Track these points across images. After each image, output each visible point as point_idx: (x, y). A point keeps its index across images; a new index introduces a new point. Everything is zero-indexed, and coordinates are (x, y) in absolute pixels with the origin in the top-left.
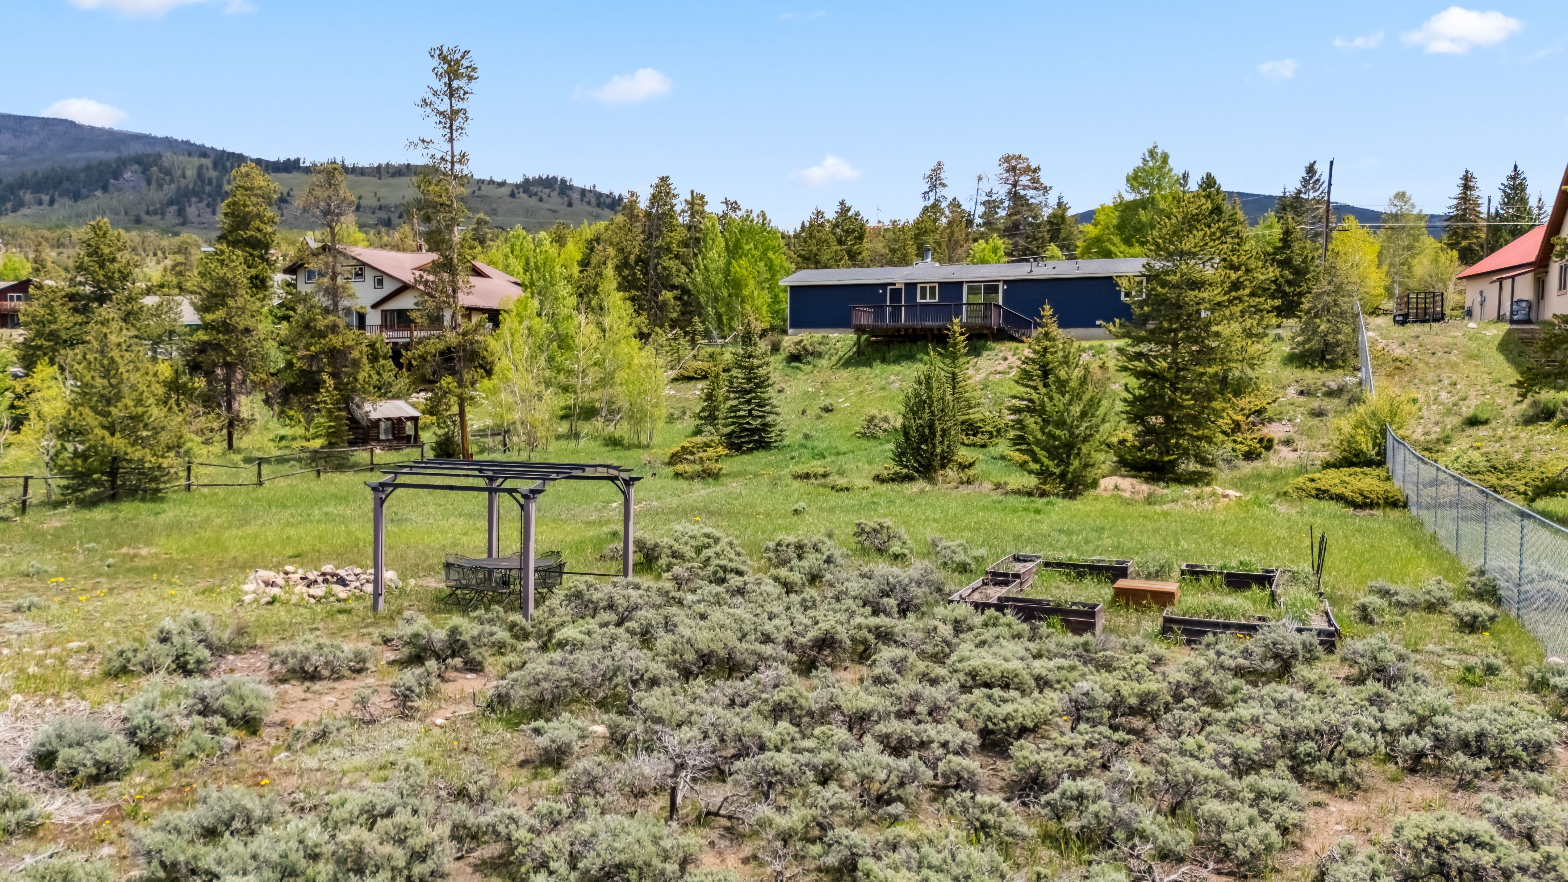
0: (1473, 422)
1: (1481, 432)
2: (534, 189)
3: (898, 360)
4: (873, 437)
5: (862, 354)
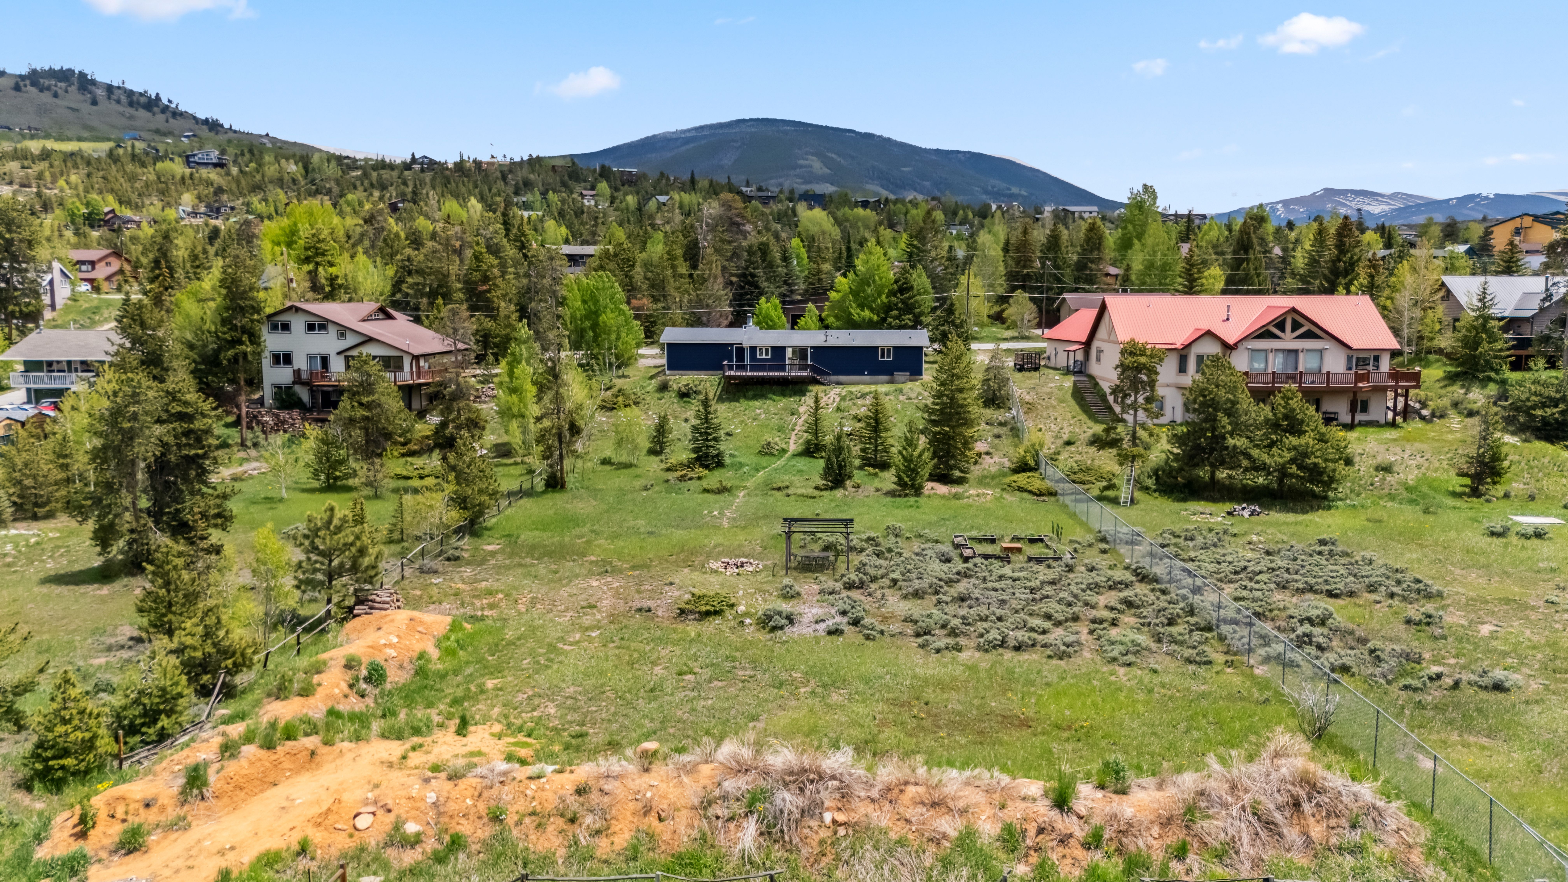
0: (1069, 443)
1: (1072, 448)
2: (46, 82)
3: (755, 397)
4: (772, 454)
5: (728, 392)
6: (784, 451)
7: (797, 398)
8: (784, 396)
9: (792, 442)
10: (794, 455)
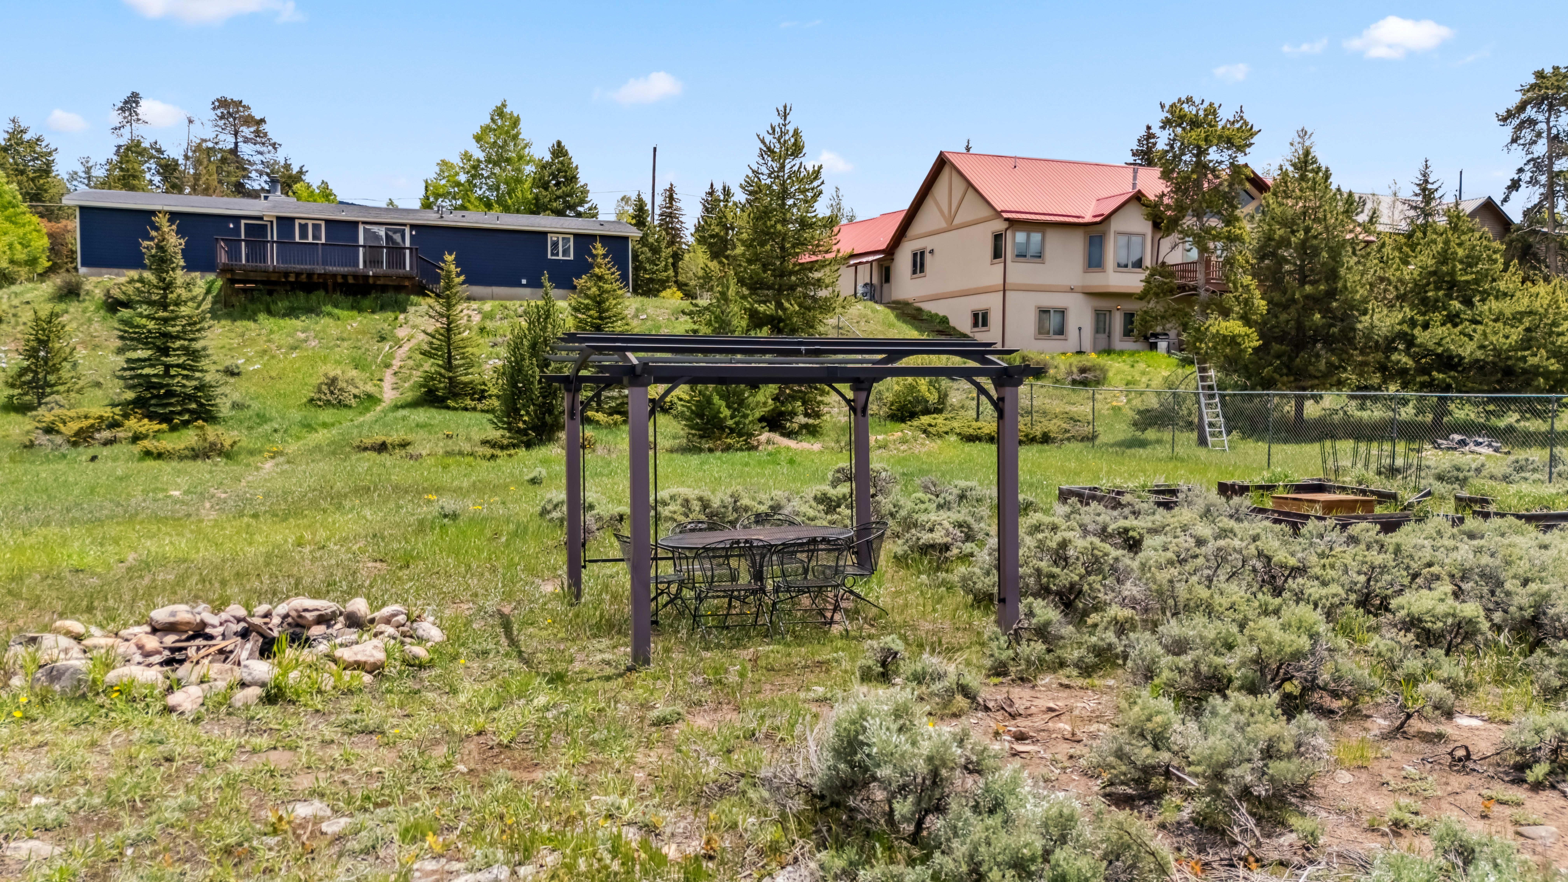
3: (291, 313)
4: (341, 405)
5: (227, 304)
6: (371, 399)
7: (390, 315)
8: (360, 310)
9: (387, 385)
10: (397, 407)
